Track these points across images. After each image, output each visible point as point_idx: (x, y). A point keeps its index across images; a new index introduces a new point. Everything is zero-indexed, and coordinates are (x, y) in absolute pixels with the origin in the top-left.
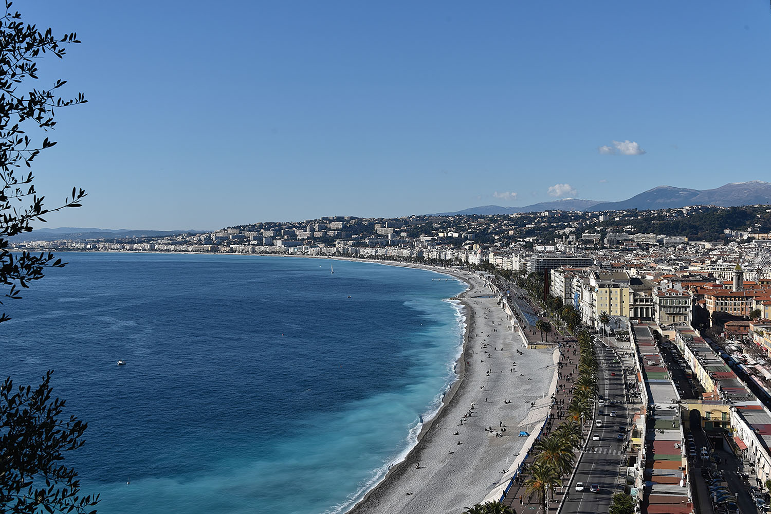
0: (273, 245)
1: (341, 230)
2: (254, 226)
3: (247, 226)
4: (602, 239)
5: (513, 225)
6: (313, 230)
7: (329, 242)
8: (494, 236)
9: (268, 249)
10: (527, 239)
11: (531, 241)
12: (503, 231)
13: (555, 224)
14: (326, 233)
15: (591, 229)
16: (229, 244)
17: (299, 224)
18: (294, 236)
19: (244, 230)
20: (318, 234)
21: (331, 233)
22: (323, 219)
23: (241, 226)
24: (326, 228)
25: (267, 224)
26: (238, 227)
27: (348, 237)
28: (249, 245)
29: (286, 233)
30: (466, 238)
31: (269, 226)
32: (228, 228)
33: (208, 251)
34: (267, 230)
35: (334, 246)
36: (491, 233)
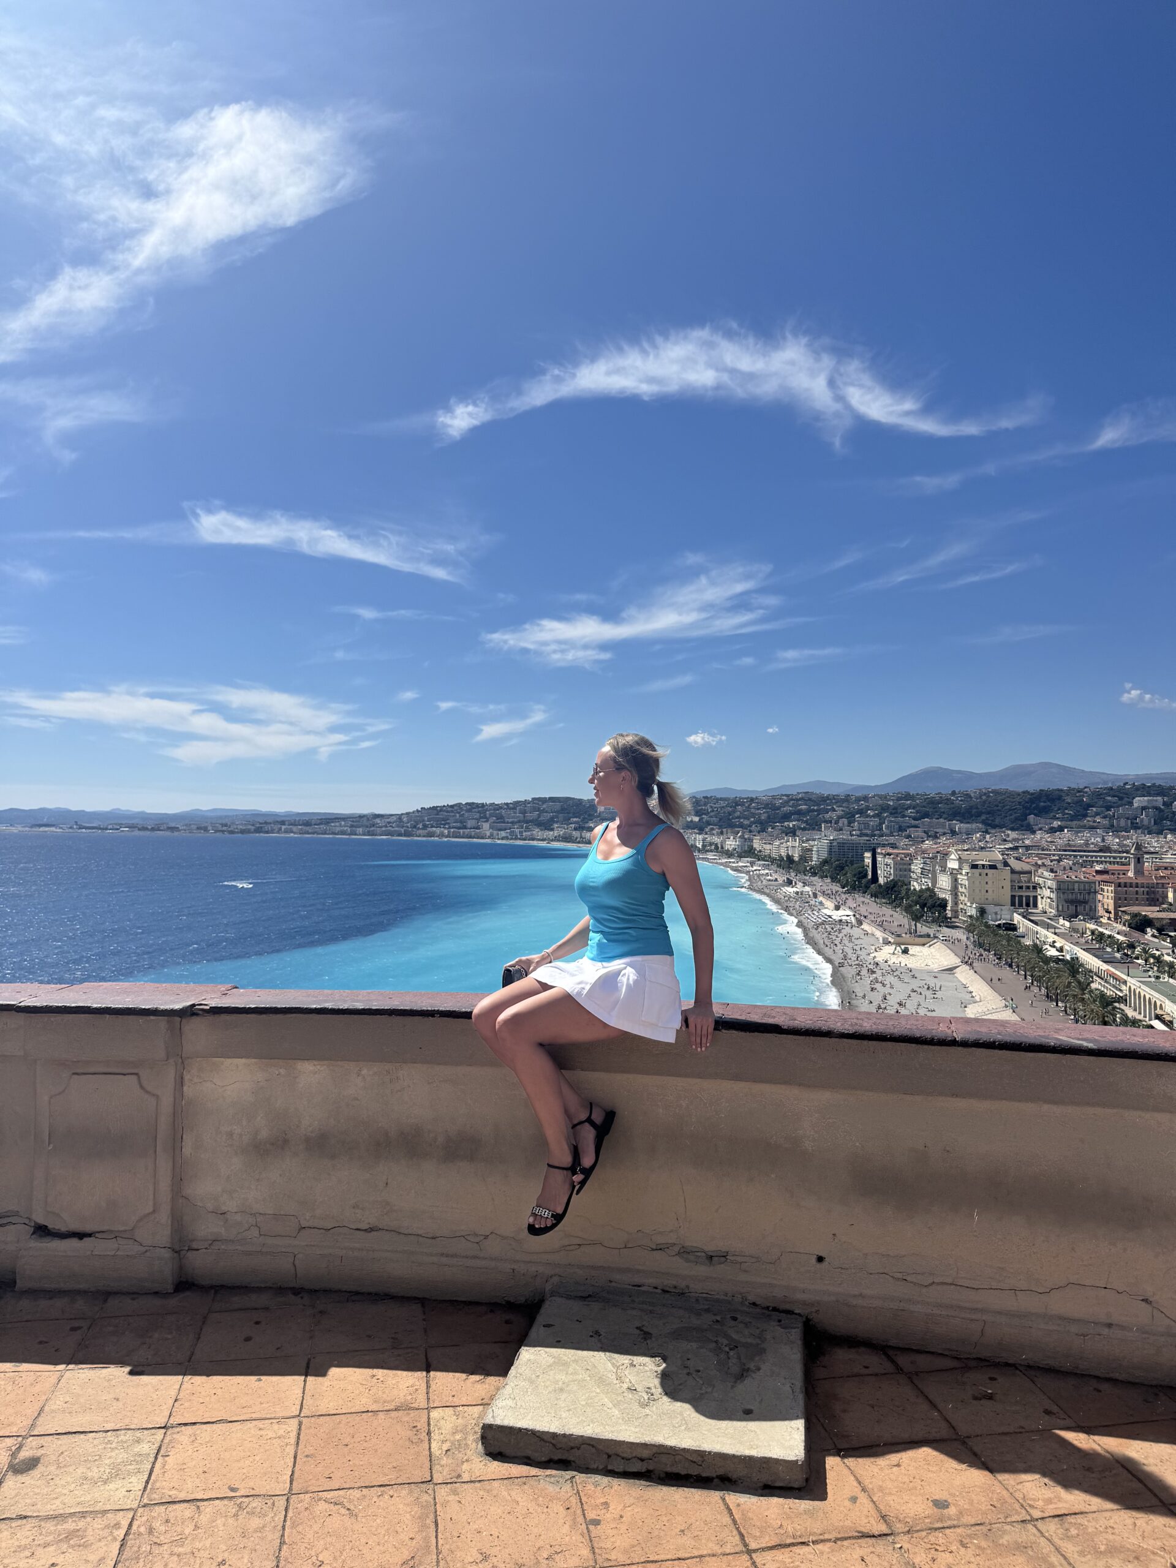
0: (478, 828)
1: (558, 812)
2: (452, 806)
3: (444, 806)
4: (881, 824)
5: (764, 808)
6: (524, 812)
7: (547, 826)
8: (742, 820)
9: (473, 832)
10: (786, 823)
11: (791, 826)
12: (753, 815)
13: (815, 808)
14: (539, 816)
15: (862, 812)
16: (425, 827)
17: (507, 804)
18: (500, 818)
19: (441, 811)
20: (530, 816)
21: (547, 816)
22: (534, 799)
23: (437, 807)
24: (539, 810)
25: (466, 804)
26: (434, 808)
27: (567, 821)
28: (450, 828)
29: (491, 815)
30: (708, 823)
31: (471, 806)
32: (422, 808)
33: (400, 835)
34: (469, 811)
35: (552, 830)
36: (739, 817)
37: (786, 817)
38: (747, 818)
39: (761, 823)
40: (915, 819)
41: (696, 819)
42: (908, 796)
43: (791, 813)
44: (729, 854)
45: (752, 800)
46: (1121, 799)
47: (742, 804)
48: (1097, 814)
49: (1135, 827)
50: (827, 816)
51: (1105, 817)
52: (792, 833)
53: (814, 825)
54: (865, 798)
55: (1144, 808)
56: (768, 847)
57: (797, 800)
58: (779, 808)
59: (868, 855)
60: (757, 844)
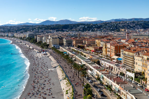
4: (38, 31)
5: (17, 28)
13: (27, 28)
15: (35, 28)
30: (5, 31)
37: (21, 30)
38: (13, 30)
39: (16, 31)
40: (44, 30)
41: (3, 30)
42: (43, 25)
43: (22, 29)
44: (10, 37)
45: (14, 26)
46: (78, 26)
47: (12, 27)
48: (74, 28)
49: (80, 30)
50: (29, 29)
51: (75, 29)
52: (22, 33)
53: (26, 31)
54: (36, 26)
55: (81, 27)
56: (17, 35)
57: (23, 26)
58: (19, 28)
59: (35, 36)
60: (15, 35)
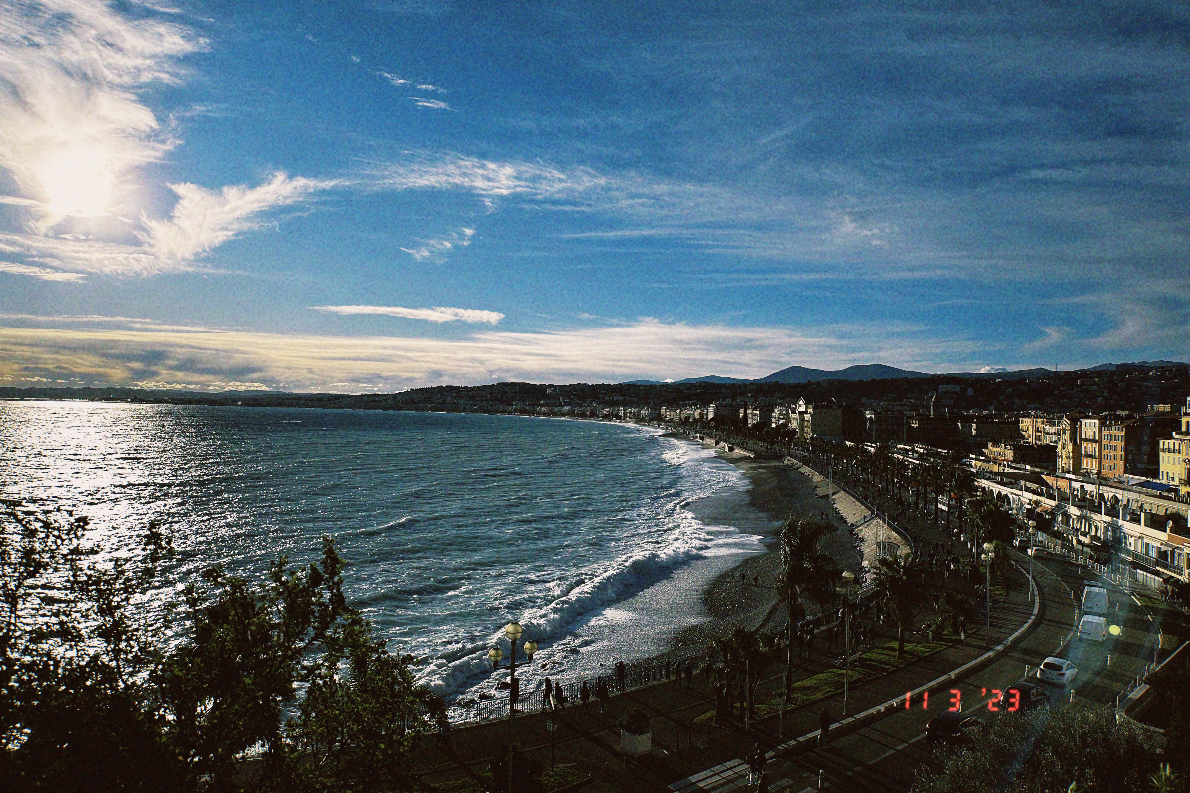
0: (454, 403)
1: (517, 393)
2: (435, 388)
3: (428, 388)
6: (491, 393)
7: (508, 402)
9: (450, 406)
12: (664, 396)
13: (709, 391)
14: (502, 396)
16: (413, 403)
17: (477, 387)
18: (472, 397)
19: (426, 391)
20: (495, 396)
21: (508, 396)
22: (499, 383)
23: (424, 388)
24: (502, 391)
25: (446, 386)
26: (421, 389)
27: (523, 399)
28: (432, 403)
29: (465, 395)
31: (450, 388)
34: (448, 391)
35: (512, 405)
37: (688, 397)
39: (669, 400)
46: (930, 387)
50: (717, 397)
51: (918, 399)
55: (947, 393)
56: (672, 413)
59: (742, 411)
60: (664, 412)
